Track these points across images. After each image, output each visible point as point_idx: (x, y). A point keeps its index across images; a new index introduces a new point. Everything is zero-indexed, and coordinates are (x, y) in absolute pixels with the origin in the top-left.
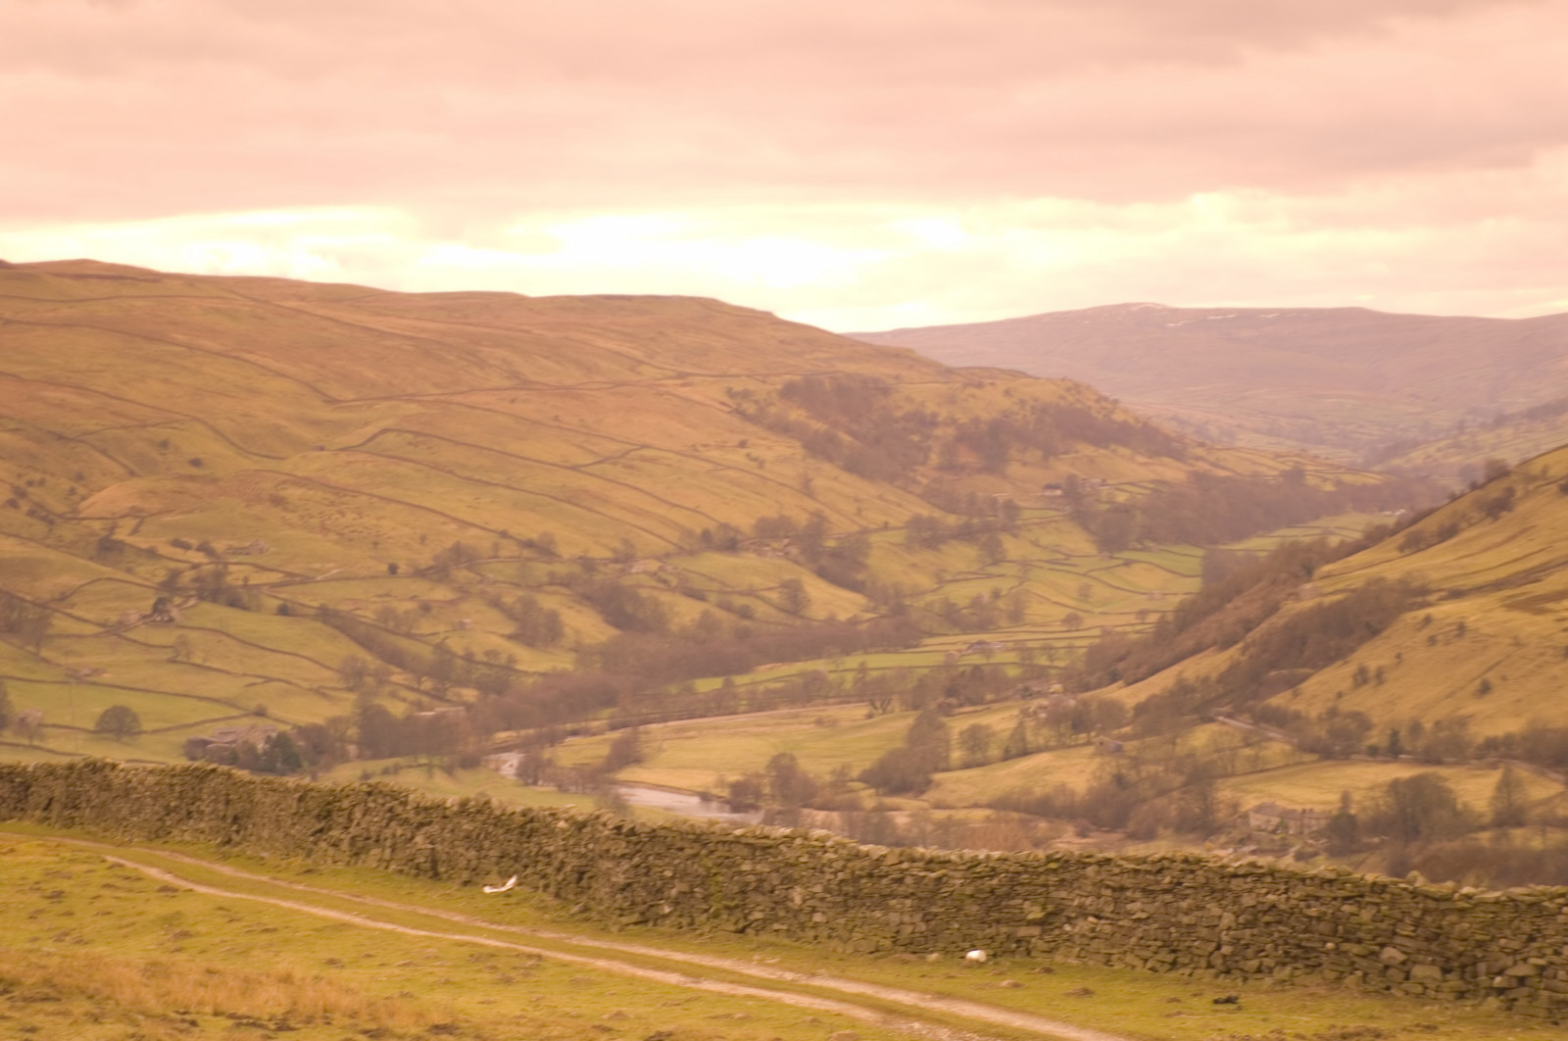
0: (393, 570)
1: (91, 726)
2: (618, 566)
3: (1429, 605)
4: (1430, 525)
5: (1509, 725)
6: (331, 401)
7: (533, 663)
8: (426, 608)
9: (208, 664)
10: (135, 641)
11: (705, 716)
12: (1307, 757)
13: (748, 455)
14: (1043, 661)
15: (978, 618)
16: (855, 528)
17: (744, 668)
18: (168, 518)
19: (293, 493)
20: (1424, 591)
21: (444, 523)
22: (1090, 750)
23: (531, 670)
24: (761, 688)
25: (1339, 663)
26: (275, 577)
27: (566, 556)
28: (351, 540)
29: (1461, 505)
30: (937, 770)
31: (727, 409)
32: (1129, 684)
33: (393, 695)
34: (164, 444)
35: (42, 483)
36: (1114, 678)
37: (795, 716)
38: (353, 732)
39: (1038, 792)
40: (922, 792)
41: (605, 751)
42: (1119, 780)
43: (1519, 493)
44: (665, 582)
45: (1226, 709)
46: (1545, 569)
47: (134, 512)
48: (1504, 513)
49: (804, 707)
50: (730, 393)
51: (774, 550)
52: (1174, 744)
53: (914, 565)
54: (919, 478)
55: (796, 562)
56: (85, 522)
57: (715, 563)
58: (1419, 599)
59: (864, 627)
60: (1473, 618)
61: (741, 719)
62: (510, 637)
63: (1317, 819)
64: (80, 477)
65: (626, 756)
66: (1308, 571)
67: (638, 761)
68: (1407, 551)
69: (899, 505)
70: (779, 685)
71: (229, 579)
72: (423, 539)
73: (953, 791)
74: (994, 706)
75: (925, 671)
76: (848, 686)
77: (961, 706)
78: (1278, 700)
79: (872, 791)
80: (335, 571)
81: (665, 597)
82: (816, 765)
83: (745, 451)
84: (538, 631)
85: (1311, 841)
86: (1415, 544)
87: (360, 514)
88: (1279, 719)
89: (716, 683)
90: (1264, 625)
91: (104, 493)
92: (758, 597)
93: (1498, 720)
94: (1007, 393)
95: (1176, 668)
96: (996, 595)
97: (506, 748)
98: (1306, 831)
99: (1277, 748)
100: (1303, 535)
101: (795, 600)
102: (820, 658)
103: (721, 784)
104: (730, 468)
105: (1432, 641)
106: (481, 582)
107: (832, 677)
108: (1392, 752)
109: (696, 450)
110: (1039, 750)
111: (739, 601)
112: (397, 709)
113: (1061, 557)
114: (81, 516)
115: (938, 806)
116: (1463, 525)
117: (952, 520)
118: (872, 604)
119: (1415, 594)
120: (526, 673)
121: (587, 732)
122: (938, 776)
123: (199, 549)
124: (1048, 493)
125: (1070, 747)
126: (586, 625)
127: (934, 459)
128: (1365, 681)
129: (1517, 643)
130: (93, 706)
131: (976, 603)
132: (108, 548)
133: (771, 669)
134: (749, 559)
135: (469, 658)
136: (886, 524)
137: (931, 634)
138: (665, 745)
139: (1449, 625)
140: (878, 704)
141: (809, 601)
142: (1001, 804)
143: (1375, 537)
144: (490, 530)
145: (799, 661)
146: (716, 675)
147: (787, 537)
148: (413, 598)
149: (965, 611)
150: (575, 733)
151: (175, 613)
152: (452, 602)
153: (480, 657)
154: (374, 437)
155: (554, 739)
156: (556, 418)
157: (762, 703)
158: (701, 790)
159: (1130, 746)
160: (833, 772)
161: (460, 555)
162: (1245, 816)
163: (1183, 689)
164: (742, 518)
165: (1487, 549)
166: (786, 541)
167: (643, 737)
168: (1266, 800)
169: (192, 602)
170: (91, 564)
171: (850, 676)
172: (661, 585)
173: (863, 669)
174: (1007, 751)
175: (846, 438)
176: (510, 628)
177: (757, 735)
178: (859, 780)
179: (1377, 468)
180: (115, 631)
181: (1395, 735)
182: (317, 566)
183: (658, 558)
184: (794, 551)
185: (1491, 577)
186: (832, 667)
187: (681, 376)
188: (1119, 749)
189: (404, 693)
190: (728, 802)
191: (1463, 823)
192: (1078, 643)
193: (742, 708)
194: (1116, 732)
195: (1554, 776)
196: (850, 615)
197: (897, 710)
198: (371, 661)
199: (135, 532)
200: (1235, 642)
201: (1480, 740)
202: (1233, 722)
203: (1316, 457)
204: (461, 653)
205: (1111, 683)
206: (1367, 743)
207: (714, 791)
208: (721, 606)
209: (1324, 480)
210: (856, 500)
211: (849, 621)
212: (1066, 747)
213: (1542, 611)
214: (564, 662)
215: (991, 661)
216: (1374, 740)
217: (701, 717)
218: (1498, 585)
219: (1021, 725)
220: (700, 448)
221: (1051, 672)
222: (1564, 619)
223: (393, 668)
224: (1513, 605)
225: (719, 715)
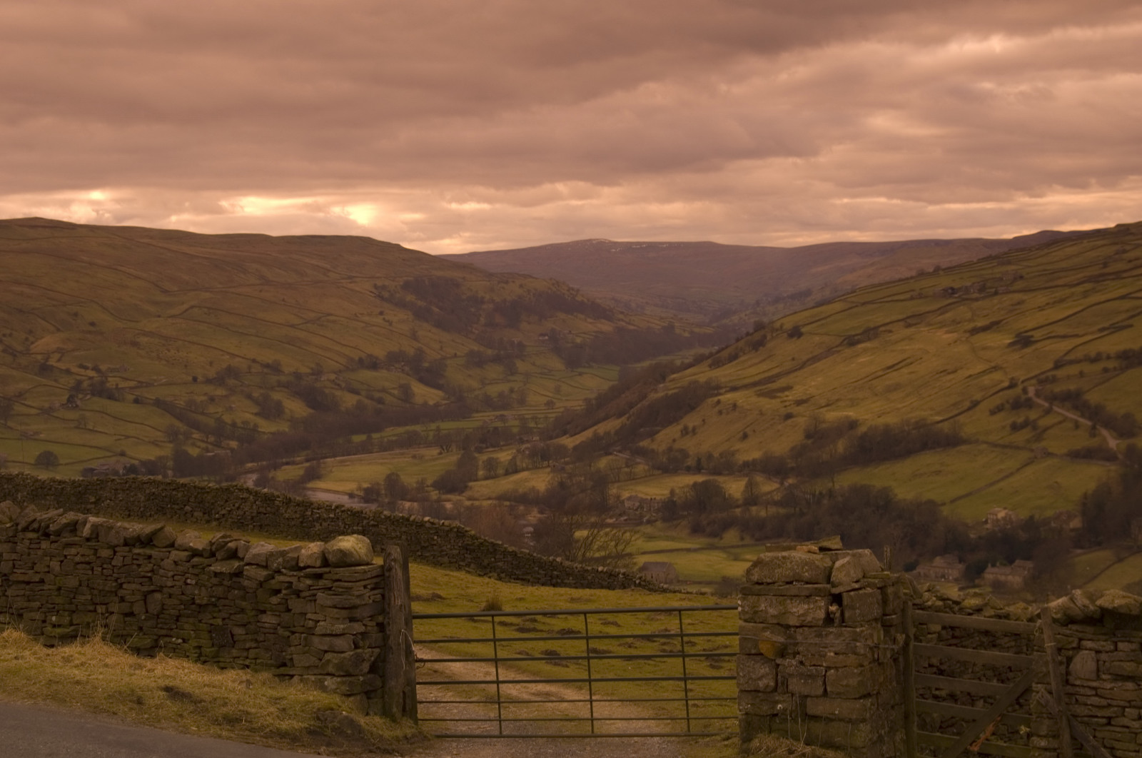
0: (195, 379)
1: (33, 461)
2: (314, 377)
3: (721, 394)
4: (725, 354)
5: (756, 455)
6: (165, 292)
7: (268, 428)
8: (212, 399)
9: (95, 429)
10: (57, 417)
11: (356, 455)
12: (656, 472)
13: (384, 319)
14: (532, 425)
15: (502, 403)
16: (440, 356)
17: (378, 429)
18: (77, 353)
19: (143, 340)
20: (718, 387)
21: (222, 355)
22: (549, 470)
23: (267, 431)
24: (386, 439)
25: (675, 424)
26: (132, 384)
28: (173, 364)
29: (741, 344)
30: (471, 481)
31: (373, 295)
32: (571, 436)
33: (193, 445)
34: (76, 314)
35: (11, 335)
36: (565, 433)
37: (402, 454)
38: (170, 463)
39: (521, 491)
40: (463, 492)
41: (302, 472)
42: (562, 484)
43: (768, 338)
44: (339, 385)
45: (618, 448)
46: (778, 376)
47: (59, 350)
48: (761, 348)
49: (408, 449)
50: (375, 286)
51: (396, 368)
52: (590, 466)
53: (470, 376)
54: (474, 330)
55: (408, 374)
56: (33, 356)
57: (367, 375)
58: (716, 392)
59: (443, 407)
60: (740, 401)
61: (375, 455)
62: (256, 414)
63: (658, 503)
64: (31, 332)
65: (313, 475)
66: (663, 378)
67: (318, 477)
68: (713, 367)
69: (463, 345)
70: (394, 438)
71: (108, 385)
72: (211, 363)
73: (478, 491)
74: (504, 448)
75: (471, 430)
76: (431, 438)
77: (487, 448)
78: (641, 444)
79: (437, 492)
80: (164, 380)
81: (338, 393)
82: (409, 480)
83: (382, 317)
84: (271, 411)
85: (654, 514)
86: (717, 364)
87: (178, 351)
88: (643, 453)
89: (363, 437)
90: (639, 406)
91: (43, 340)
92: (387, 393)
93: (750, 452)
94: (521, 286)
95: (595, 427)
96: (512, 391)
97: (251, 471)
98: (652, 509)
99: (641, 467)
100: (664, 359)
101: (406, 394)
102: (418, 424)
103: (360, 488)
104: (374, 326)
105: (720, 412)
106: (241, 386)
107: (422, 433)
108: (698, 469)
109: (357, 316)
110: (523, 470)
111: (377, 395)
112: (194, 452)
113: (546, 371)
114: (32, 352)
115: (469, 499)
116: (741, 354)
117: (490, 352)
118: (447, 396)
119: (713, 389)
120: (264, 433)
121: (294, 463)
122: (471, 484)
123: (92, 370)
124: (541, 338)
125: (539, 468)
126: (295, 407)
127: (482, 320)
128: (687, 433)
129: (761, 413)
130: (35, 451)
131: (501, 395)
132: (44, 369)
133: (393, 430)
134: (383, 373)
135: (234, 425)
136: (456, 354)
137: (477, 411)
138: (333, 470)
139: (729, 404)
140: (445, 448)
141: (414, 394)
142: (501, 498)
143: (699, 360)
144: (248, 359)
145: (407, 425)
146: (364, 433)
147: (403, 361)
148: (206, 394)
149: (495, 399)
150: (287, 464)
151: (79, 403)
152: (226, 396)
154: (187, 310)
155: (276, 467)
156: (283, 300)
157: (385, 447)
158: (350, 492)
159: (568, 467)
160: (417, 483)
161: (231, 372)
162: (623, 502)
163: (597, 438)
164: (379, 352)
165: (750, 366)
166: (403, 363)
167: (323, 465)
168: (634, 494)
169: (88, 397)
170: (35, 377)
171: (431, 433)
172: (337, 387)
173: (438, 429)
174: (507, 471)
175: (436, 310)
176: (256, 410)
177: (382, 464)
178: (432, 486)
179: (715, 325)
180: (47, 412)
181: (699, 460)
182: (155, 378)
183: (335, 373)
184: (407, 369)
185: (752, 380)
186: (425, 429)
187: (350, 278)
188: (563, 469)
189: (199, 444)
190: (363, 498)
191: (728, 503)
192: (550, 415)
193: (375, 450)
194: (563, 460)
195: (775, 480)
196: (435, 402)
197: (454, 450)
198: (182, 427)
199: (59, 360)
200: (625, 414)
201: (741, 462)
202: (621, 455)
203: (681, 319)
204: (229, 422)
205: (563, 436)
206: (685, 465)
207: (356, 492)
208: (367, 397)
209: (684, 331)
210: (440, 342)
211: (435, 404)
212: (537, 468)
213: (775, 397)
214: (284, 427)
215: (506, 425)
216: (689, 463)
217: (354, 454)
218: (755, 384)
219: (514, 458)
220: (359, 316)
221: (535, 430)
222: (785, 401)
223: (194, 431)
224: (761, 394)
225: (363, 454)
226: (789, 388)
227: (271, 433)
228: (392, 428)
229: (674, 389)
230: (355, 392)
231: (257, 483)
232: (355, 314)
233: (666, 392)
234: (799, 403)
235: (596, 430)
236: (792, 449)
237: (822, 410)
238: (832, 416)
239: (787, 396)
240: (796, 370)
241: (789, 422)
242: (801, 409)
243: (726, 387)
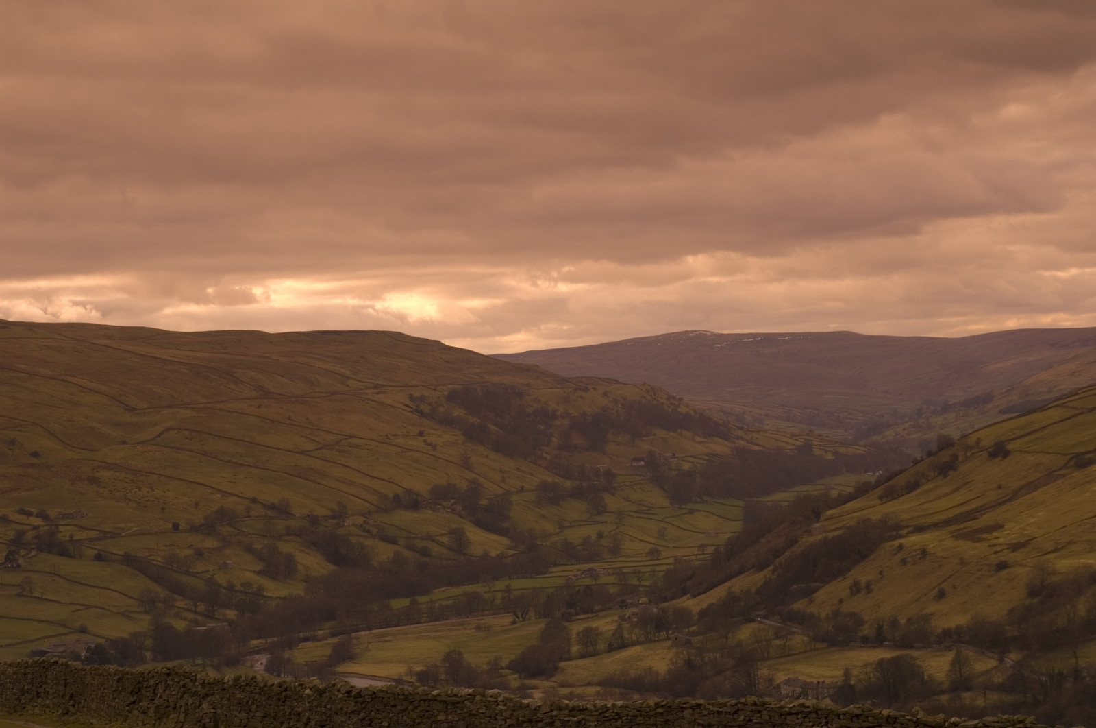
0: (176, 527)
2: (335, 521)
3: (901, 537)
4: (900, 481)
5: (959, 620)
6: (130, 409)
7: (276, 590)
8: (200, 554)
9: (44, 597)
11: (398, 626)
12: (820, 645)
13: (425, 441)
14: (634, 582)
15: (589, 553)
16: (501, 491)
17: (425, 591)
18: (15, 494)
19: (104, 475)
20: (898, 527)
21: (212, 493)
22: (669, 643)
23: (275, 596)
24: (437, 605)
25: (841, 578)
26: (92, 534)
27: (298, 515)
28: (146, 507)
29: (921, 467)
30: (562, 660)
31: (409, 409)
32: (695, 597)
33: (177, 616)
34: (13, 442)
36: (684, 592)
37: (462, 624)
38: (149, 642)
39: (633, 674)
40: (551, 676)
41: (328, 651)
42: (689, 664)
43: (960, 459)
44: (368, 531)
45: (762, 612)
46: (981, 510)
48: (951, 472)
49: (468, 617)
50: (412, 398)
51: (445, 507)
52: (727, 638)
53: (542, 516)
54: (545, 455)
55: (460, 516)
57: (404, 517)
58: (895, 533)
59: (510, 559)
60: (932, 546)
61: (423, 626)
62: (259, 573)
63: (828, 688)
65: (344, 654)
66: (817, 515)
67: (352, 658)
68: (885, 500)
69: (531, 475)
70: (449, 602)
71: (60, 536)
72: (197, 505)
73: (574, 674)
74: (601, 614)
75: (552, 590)
76: (498, 601)
77: (577, 614)
78: (797, 606)
79: (516, 676)
80: (135, 529)
81: (368, 542)
82: (477, 658)
83: (424, 438)
84: (279, 568)
86: (890, 495)
87: (152, 488)
89: (406, 602)
90: (788, 554)
92: (434, 541)
93: (950, 616)
94: (605, 395)
95: (727, 584)
96: (600, 536)
97: (258, 651)
98: (820, 697)
99: (798, 639)
100: (813, 489)
101: (459, 540)
102: (478, 583)
103: (410, 672)
104: (413, 450)
105: (904, 562)
106: (238, 534)
107: (486, 596)
108: (879, 640)
109: (389, 439)
110: (633, 644)
111: (420, 544)
112: (180, 625)
113: (644, 508)
115: (563, 685)
116: (923, 481)
117: (568, 484)
118: (514, 545)
119: (891, 529)
120: (271, 598)
121: (315, 639)
122: (563, 664)
123: (38, 516)
124: (635, 464)
125: (655, 641)
126: (312, 563)
127: (555, 441)
128: (859, 591)
129: (963, 562)
131: (586, 542)
133: (443, 591)
134: (427, 514)
135: (231, 588)
136: (523, 487)
137: (556, 565)
138: (370, 647)
139: (915, 551)
140: (520, 615)
141: (470, 543)
142: (607, 683)
143: (862, 490)
144: (244, 498)
145: (464, 585)
146: (405, 596)
147: (453, 498)
148: (191, 547)
149: (578, 548)
150: (306, 639)
151: (21, 561)
152: (218, 549)
153: (238, 587)
154: (161, 434)
155: (292, 644)
156: (290, 418)
157: (437, 615)
158: (396, 677)
159: (696, 640)
160: (489, 663)
161: (223, 515)
162: (777, 687)
163: (732, 599)
164: (421, 485)
165: (939, 498)
166: (453, 501)
167: (355, 641)
168: (792, 676)
169: (33, 553)
171: (499, 595)
172: (365, 534)
173: (508, 590)
174: (611, 645)
175: (493, 428)
176: (259, 567)
177: (434, 638)
178: (508, 668)
179: (862, 443)
181: (880, 628)
182: (122, 525)
183: (363, 515)
184: (458, 508)
185: (943, 516)
186: (488, 589)
187: (377, 387)
188: (689, 642)
189: (185, 614)
191: (928, 688)
192: (658, 568)
193: (424, 619)
194: (686, 630)
195: (991, 655)
196: (498, 552)
197: (533, 618)
198: (161, 592)
200: (768, 566)
201: (939, 631)
202: (768, 622)
203: (820, 435)
204: (225, 585)
205: (682, 596)
206: (861, 635)
207: (405, 678)
208: (408, 548)
209: (826, 452)
210: (501, 471)
211: (498, 555)
212: (650, 641)
213: (980, 540)
214: (298, 589)
215: (598, 582)
216: (866, 632)
217: (395, 626)
218: (948, 522)
219: (620, 626)
220: (391, 437)
221: (641, 589)
222: (994, 545)
223: (177, 597)
224: (958, 536)
225: (407, 625)
226: (998, 527)
227: (281, 598)
228: (442, 589)
229: (835, 530)
230: (392, 541)
231: (270, 668)
232: (387, 435)
233: (824, 535)
234: (1015, 547)
235: (730, 588)
236: (1011, 612)
237: (1048, 556)
238: (1065, 564)
239: (996, 538)
240: (1005, 502)
241: (1004, 573)
242: (1017, 556)
243: (909, 526)
